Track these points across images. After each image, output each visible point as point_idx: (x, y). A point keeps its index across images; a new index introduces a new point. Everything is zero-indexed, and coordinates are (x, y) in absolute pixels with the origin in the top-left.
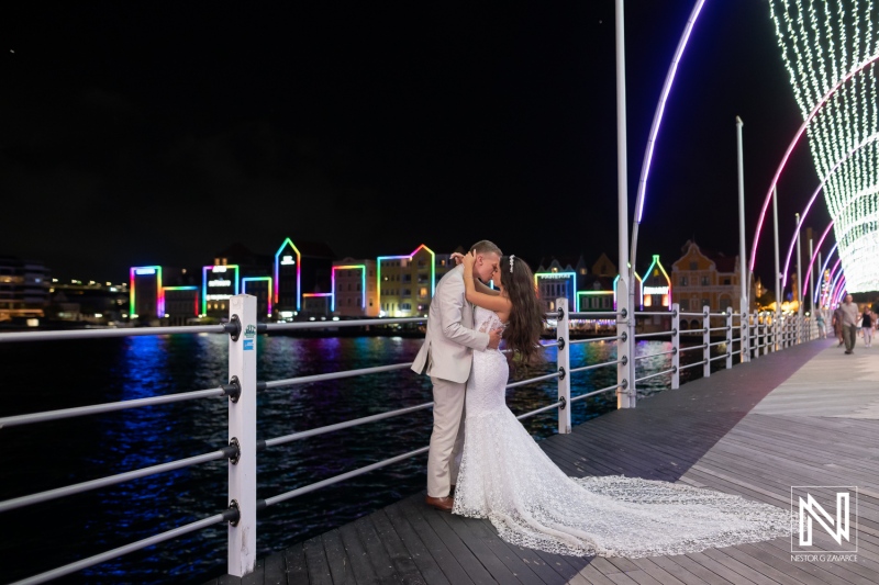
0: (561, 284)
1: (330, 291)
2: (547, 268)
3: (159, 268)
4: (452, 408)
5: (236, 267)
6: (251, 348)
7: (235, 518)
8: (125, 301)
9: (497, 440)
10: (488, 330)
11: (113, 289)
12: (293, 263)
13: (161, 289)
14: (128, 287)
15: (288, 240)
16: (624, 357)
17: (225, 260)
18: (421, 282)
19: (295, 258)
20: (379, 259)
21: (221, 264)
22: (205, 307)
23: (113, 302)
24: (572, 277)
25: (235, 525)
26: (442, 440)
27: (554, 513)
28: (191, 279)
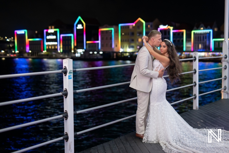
0: (205, 36)
1: (98, 40)
2: (198, 28)
3: (26, 31)
4: (144, 100)
5: (58, 30)
6: (71, 78)
7: (67, 139)
8: (13, 45)
9: (162, 114)
10: (158, 70)
11: (8, 40)
12: (82, 28)
13: (28, 40)
14: (14, 39)
15: (79, 18)
16: (225, 76)
17: (53, 27)
18: (139, 36)
19: (83, 26)
20: (120, 25)
21: (51, 28)
22: (45, 48)
23: (8, 46)
24: (210, 32)
25: (67, 141)
26: (141, 113)
27: (185, 142)
28: (39, 36)
